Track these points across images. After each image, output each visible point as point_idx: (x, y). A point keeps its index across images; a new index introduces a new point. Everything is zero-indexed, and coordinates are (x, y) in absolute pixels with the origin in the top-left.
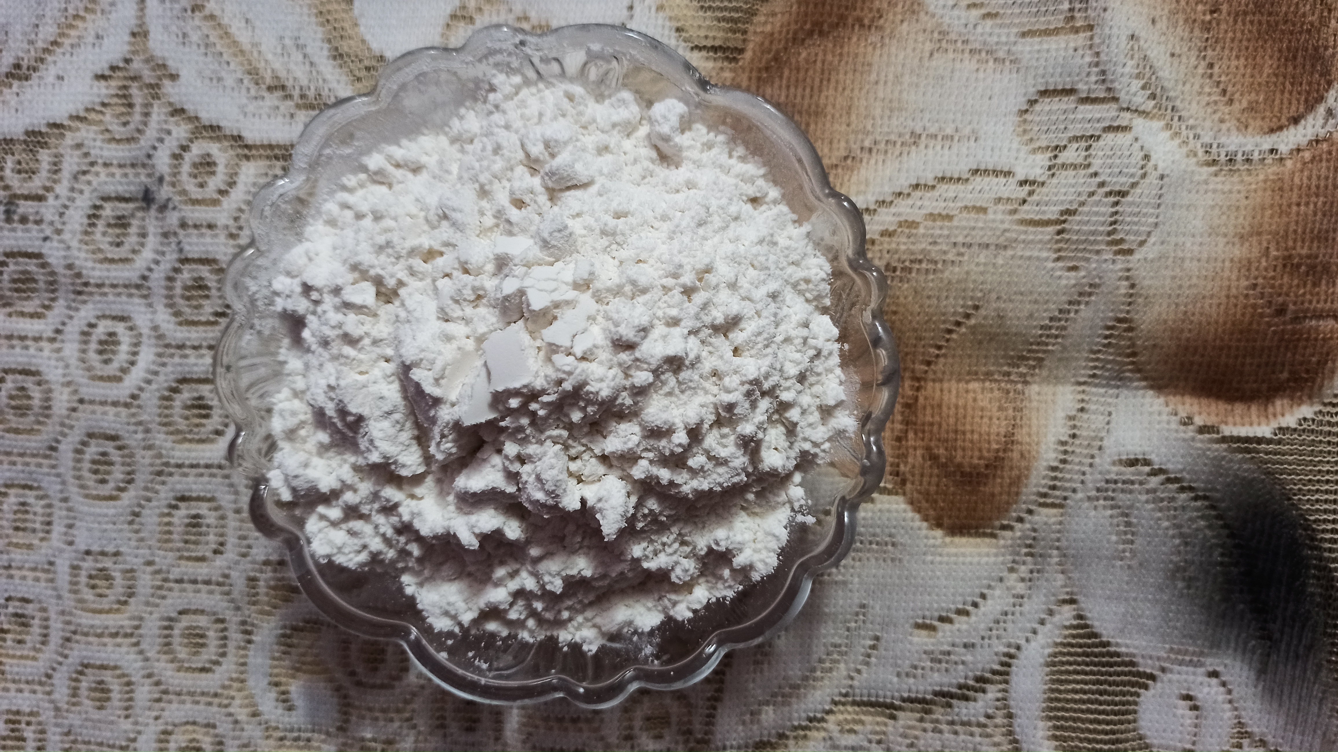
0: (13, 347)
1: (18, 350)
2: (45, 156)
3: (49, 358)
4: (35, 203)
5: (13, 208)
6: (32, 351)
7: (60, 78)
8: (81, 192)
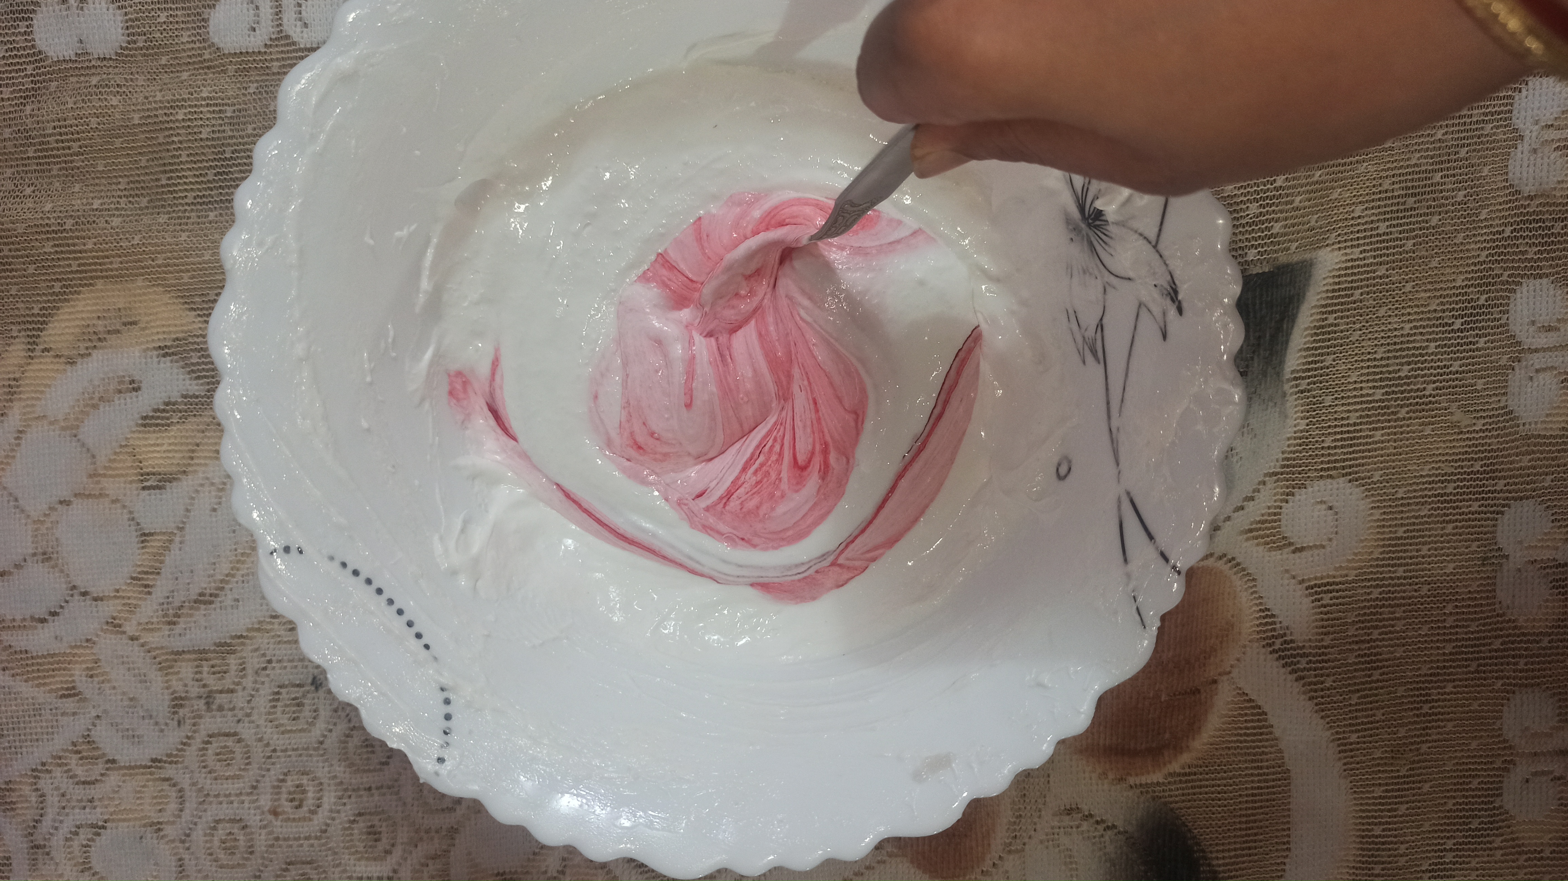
0: (221, 803)
1: (225, 806)
2: (233, 662)
3: (249, 808)
4: (230, 695)
5: (211, 700)
6: (235, 805)
7: (238, 600)
8: (263, 683)
